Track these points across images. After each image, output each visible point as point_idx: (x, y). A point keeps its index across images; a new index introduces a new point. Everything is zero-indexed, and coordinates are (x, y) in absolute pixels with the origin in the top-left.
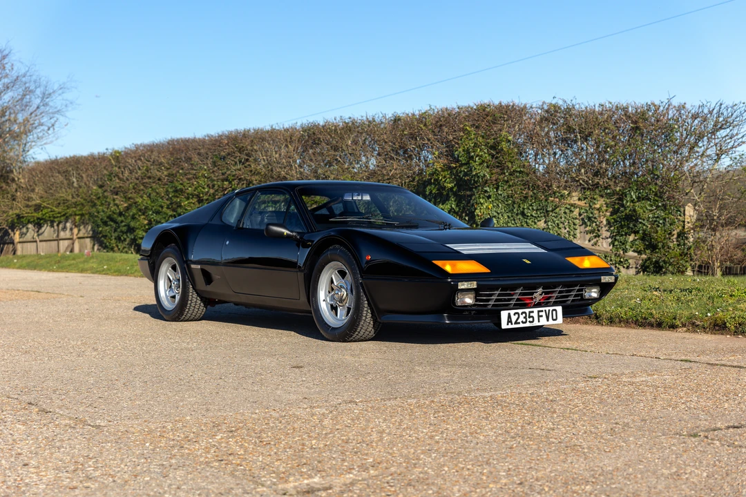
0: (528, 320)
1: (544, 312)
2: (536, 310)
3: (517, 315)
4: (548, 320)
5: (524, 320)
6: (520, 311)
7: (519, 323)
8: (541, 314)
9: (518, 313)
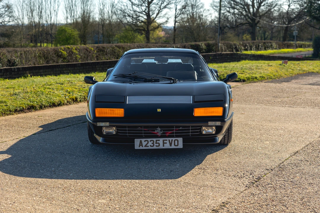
0: (155, 145)
1: (168, 140)
2: (161, 140)
3: (146, 142)
4: (171, 146)
5: (152, 145)
6: (149, 140)
7: (148, 146)
8: (165, 142)
9: (148, 141)
